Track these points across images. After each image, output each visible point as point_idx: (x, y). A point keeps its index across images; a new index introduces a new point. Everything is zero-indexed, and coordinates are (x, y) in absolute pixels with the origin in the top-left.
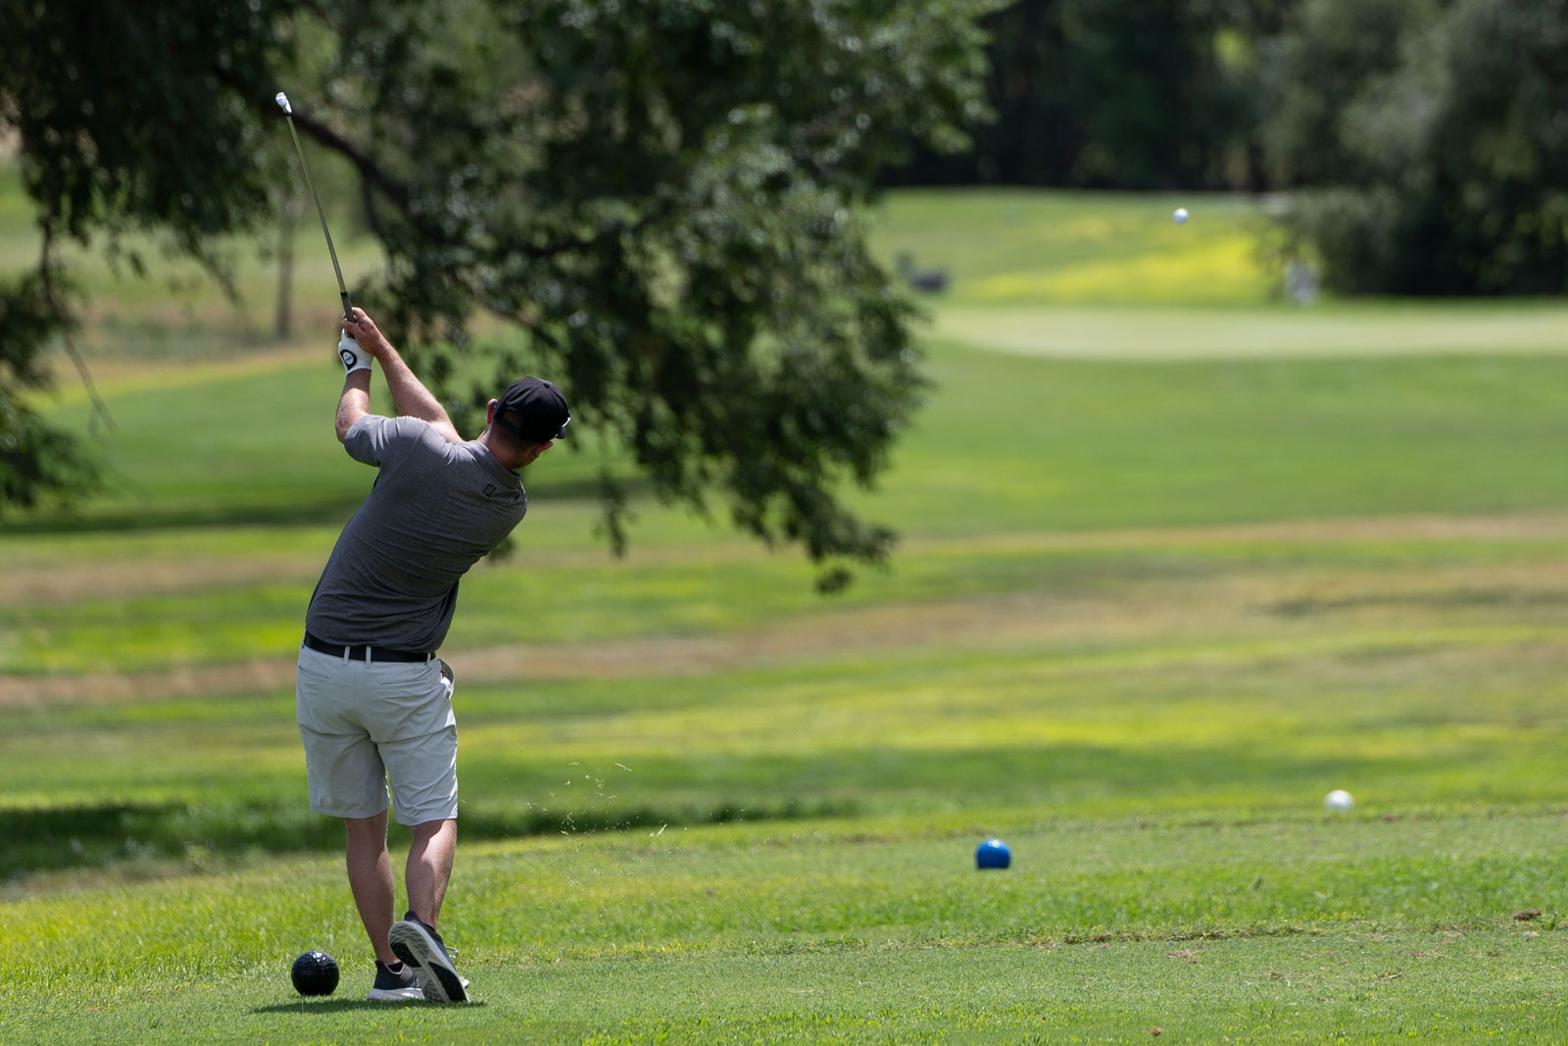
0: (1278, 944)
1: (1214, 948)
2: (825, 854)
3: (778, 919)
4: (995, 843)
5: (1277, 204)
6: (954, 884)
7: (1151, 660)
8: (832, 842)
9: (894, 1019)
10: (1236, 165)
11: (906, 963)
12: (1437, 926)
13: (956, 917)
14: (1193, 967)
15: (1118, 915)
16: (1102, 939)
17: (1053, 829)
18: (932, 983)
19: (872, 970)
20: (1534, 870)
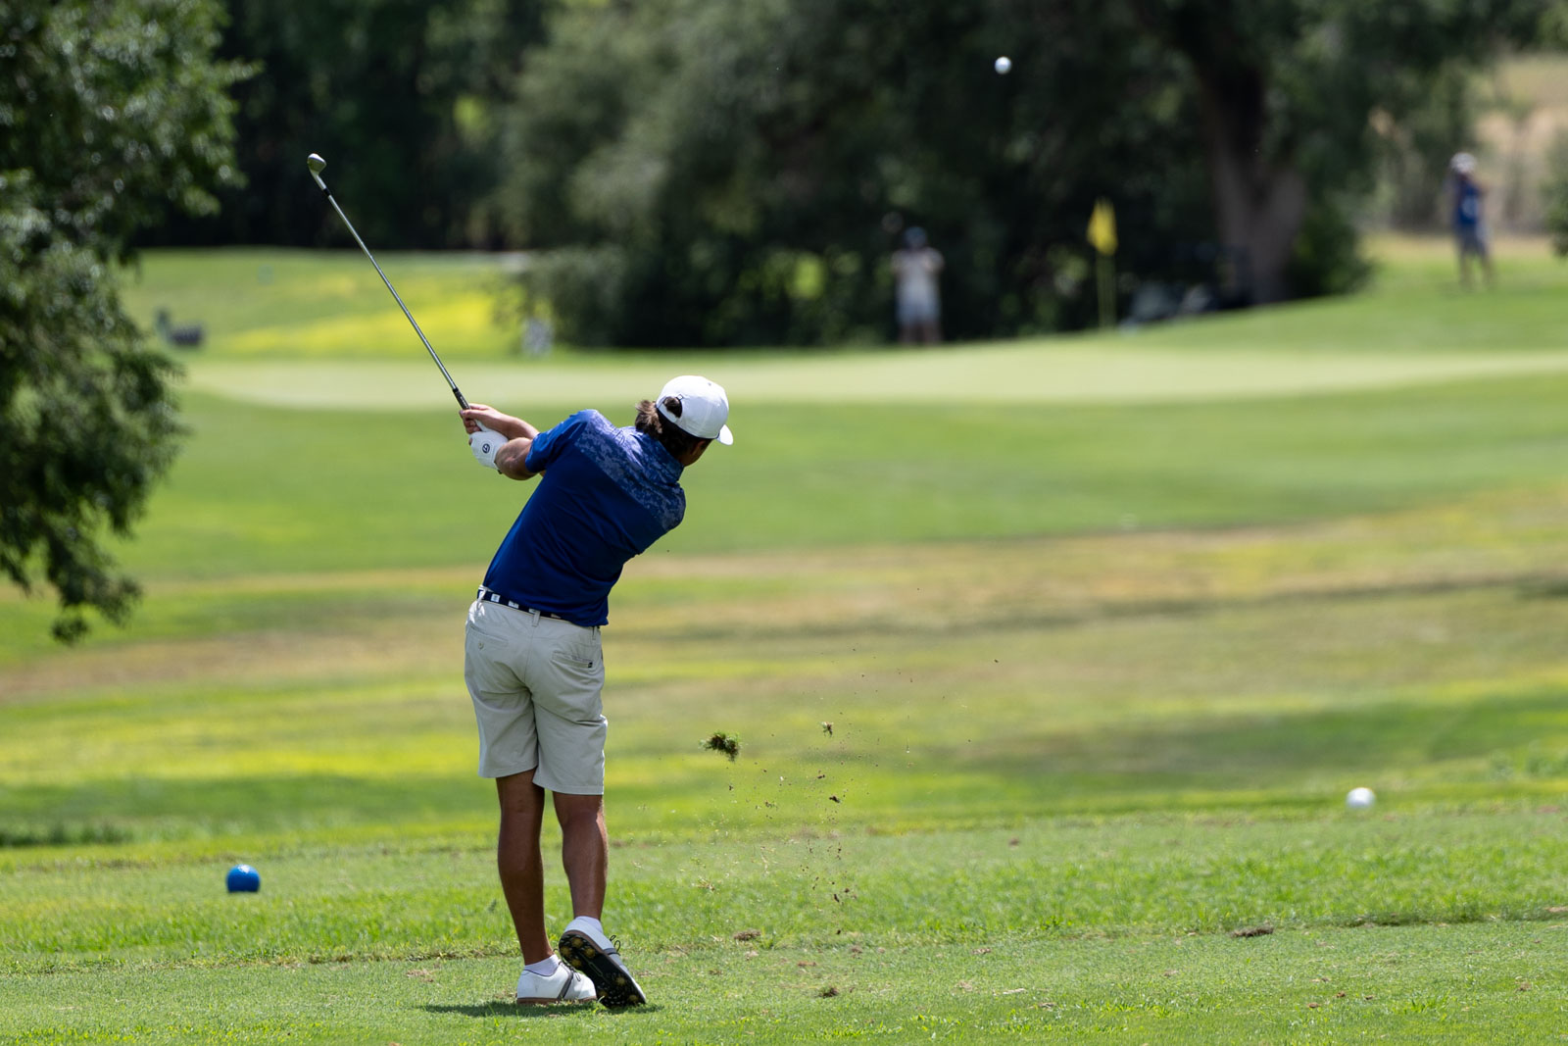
0: (511, 964)
1: (450, 967)
2: (86, 879)
3: (41, 941)
4: (245, 869)
5: (514, 263)
6: (206, 906)
7: (395, 694)
8: (92, 867)
9: (148, 1034)
10: (477, 227)
11: (160, 982)
12: (661, 946)
13: (208, 937)
14: (430, 985)
15: (361, 935)
16: (344, 959)
17: (300, 855)
18: (184, 1000)
19: (127, 989)
20: (755, 893)
